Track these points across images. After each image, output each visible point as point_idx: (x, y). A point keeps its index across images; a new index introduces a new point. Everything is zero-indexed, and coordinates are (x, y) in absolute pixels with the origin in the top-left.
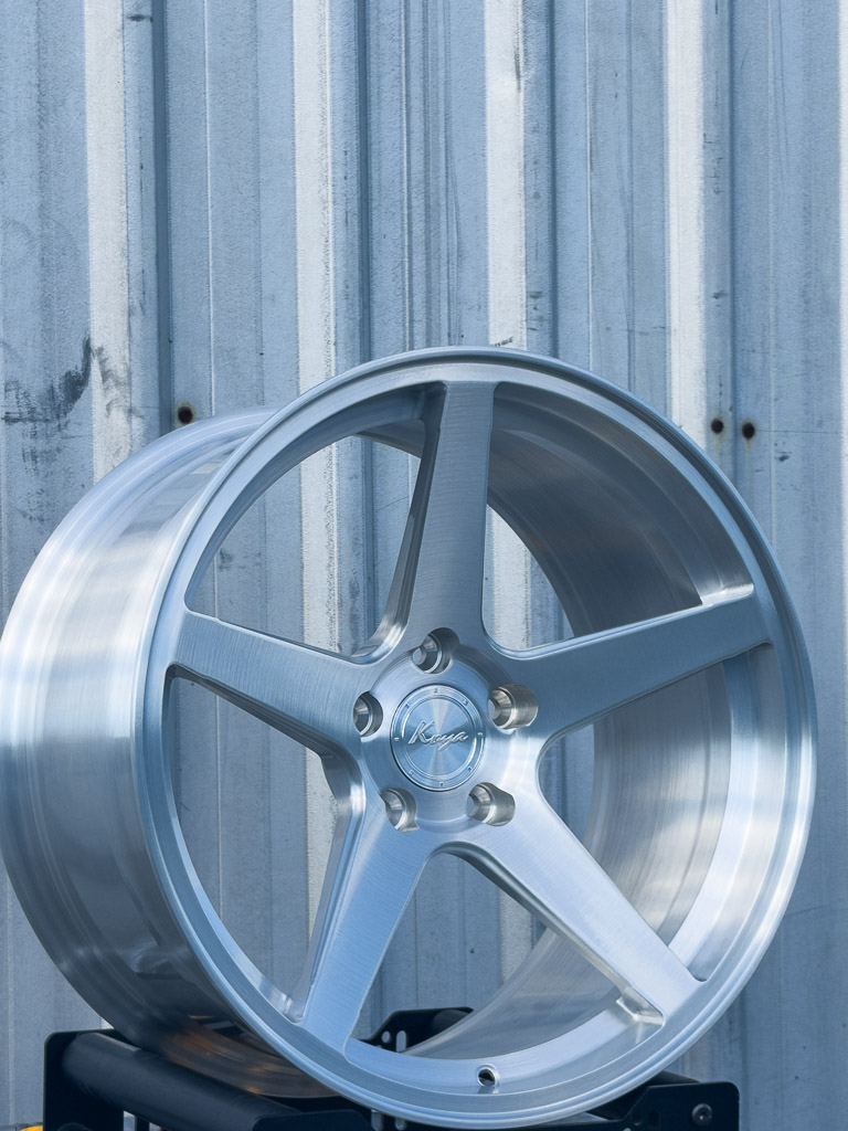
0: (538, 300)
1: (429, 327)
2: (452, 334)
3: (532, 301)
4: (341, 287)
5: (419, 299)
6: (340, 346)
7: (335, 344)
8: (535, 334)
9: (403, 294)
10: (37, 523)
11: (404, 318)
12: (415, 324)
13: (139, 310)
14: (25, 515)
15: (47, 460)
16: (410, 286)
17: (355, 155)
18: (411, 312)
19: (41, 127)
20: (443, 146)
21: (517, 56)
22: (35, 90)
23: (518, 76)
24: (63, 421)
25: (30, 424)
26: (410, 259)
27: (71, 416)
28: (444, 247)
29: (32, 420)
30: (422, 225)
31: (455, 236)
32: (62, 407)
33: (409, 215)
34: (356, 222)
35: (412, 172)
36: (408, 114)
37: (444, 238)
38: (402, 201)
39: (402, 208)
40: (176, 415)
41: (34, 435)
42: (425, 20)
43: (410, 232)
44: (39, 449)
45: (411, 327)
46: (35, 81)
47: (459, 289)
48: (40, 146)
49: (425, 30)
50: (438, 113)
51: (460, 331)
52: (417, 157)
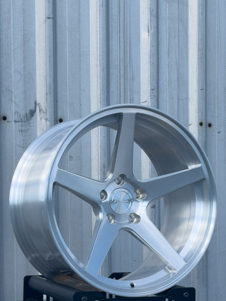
0: (153, 91)
1: (125, 98)
2: (131, 99)
3: (152, 91)
4: (101, 88)
5: (122, 90)
6: (101, 103)
7: (100, 102)
8: (153, 100)
9: (118, 89)
10: (22, 148)
11: (118, 95)
12: (121, 97)
13: (49, 93)
14: (19, 146)
15: (25, 132)
16: (120, 87)
17: (105, 53)
18: (120, 94)
19: (24, 46)
20: (129, 51)
21: (148, 27)
22: (23, 37)
23: (149, 32)
24: (29, 122)
25: (21, 123)
26: (120, 80)
27: (31, 121)
28: (129, 76)
29: (21, 122)
30: (123, 71)
31: (132, 74)
32: (29, 118)
33: (120, 69)
34: (105, 71)
35: (121, 57)
36: (120, 42)
37: (129, 74)
38: (118, 65)
39: (118, 67)
40: (59, 120)
41: (22, 126)
42: (124, 18)
43: (120, 73)
44: (23, 129)
45: (120, 98)
46: (23, 34)
47: (133, 88)
48: (24, 51)
49: (124, 20)
50: (127, 42)
51: (133, 99)
52: (122, 54)
